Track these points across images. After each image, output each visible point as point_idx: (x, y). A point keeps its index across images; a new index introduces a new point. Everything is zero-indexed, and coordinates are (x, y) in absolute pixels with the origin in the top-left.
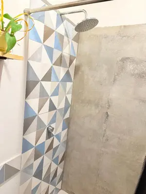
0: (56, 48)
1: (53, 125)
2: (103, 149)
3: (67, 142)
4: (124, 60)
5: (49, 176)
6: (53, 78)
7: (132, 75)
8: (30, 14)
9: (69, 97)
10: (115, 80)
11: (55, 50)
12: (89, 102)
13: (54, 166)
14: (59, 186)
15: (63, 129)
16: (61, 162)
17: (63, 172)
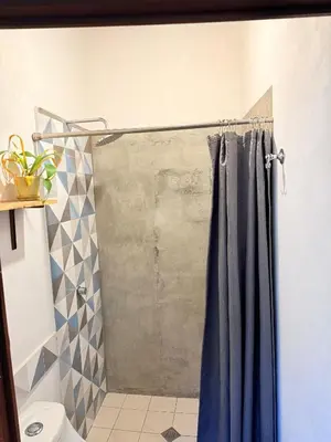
0: (70, 171)
1: (83, 285)
2: (161, 301)
3: (103, 312)
4: (164, 173)
5: (89, 369)
6: (72, 214)
7: (177, 191)
8: (40, 139)
9: (94, 237)
10: (157, 201)
11: (69, 174)
12: (128, 239)
13: (93, 352)
14: (103, 387)
15: (95, 291)
16: (100, 344)
17: (105, 363)
